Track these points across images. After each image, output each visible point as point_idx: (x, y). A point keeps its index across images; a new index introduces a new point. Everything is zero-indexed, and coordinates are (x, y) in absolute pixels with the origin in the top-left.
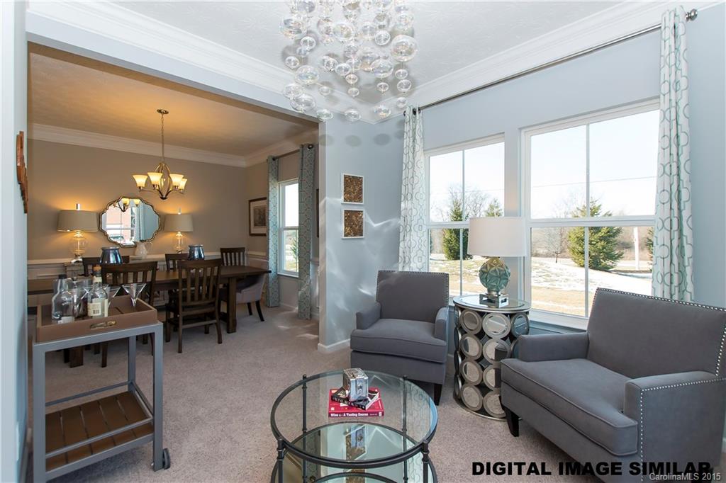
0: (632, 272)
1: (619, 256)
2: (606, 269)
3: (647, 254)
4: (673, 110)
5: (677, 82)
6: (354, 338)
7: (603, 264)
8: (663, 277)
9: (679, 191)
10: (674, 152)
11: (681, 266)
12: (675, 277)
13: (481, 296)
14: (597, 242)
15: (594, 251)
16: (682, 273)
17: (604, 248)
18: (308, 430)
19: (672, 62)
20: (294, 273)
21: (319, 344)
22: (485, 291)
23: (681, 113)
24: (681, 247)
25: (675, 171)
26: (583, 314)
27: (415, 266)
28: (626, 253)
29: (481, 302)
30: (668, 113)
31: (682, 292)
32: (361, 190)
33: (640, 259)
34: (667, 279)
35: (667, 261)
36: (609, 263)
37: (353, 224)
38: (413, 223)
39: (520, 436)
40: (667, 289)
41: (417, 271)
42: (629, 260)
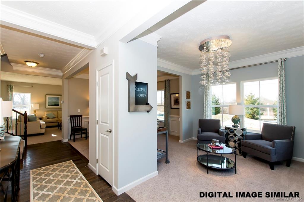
0: (267, 120)
1: (262, 114)
2: (257, 119)
3: (272, 113)
4: (281, 81)
5: (282, 75)
6: (198, 137)
7: (256, 117)
8: (279, 120)
9: (283, 100)
10: (282, 91)
11: (284, 117)
12: (282, 120)
13: (232, 125)
14: (254, 109)
15: (252, 112)
16: (284, 119)
17: (256, 111)
18: (199, 155)
19: (281, 70)
20: (163, 120)
21: (180, 141)
22: (233, 124)
23: (283, 82)
24: (284, 113)
25: (282, 95)
26: (259, 130)
27: (209, 118)
28: (265, 113)
29: (232, 127)
30: (280, 82)
31: (284, 123)
32: (190, 95)
33: (270, 115)
34: (281, 120)
35: (281, 116)
36: (258, 117)
37: (189, 106)
38: (208, 105)
39: (247, 158)
40: (280, 123)
41: (209, 119)
42: (265, 115)
